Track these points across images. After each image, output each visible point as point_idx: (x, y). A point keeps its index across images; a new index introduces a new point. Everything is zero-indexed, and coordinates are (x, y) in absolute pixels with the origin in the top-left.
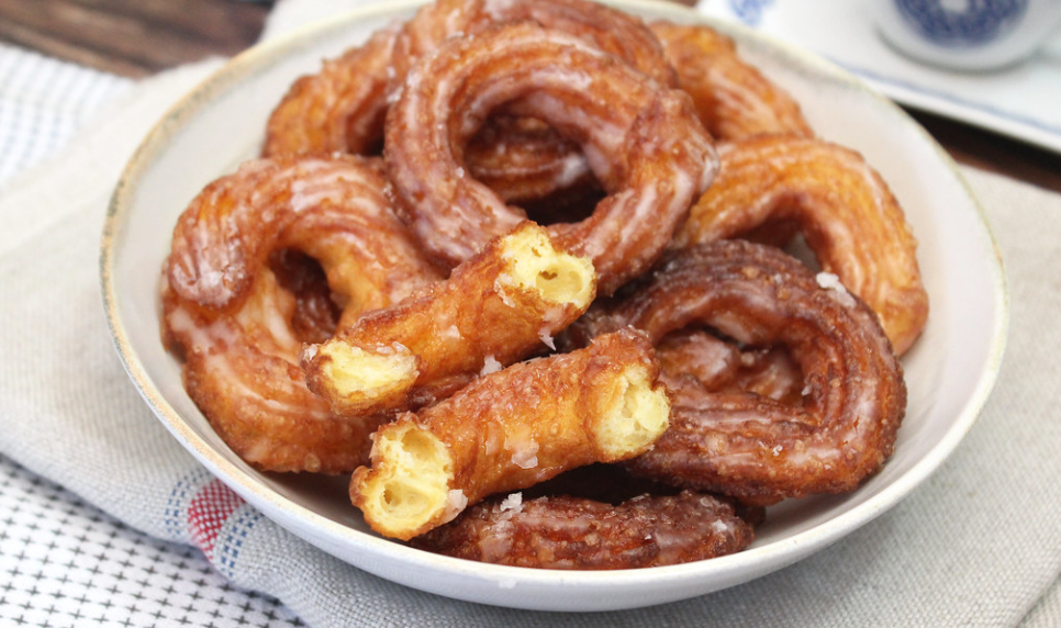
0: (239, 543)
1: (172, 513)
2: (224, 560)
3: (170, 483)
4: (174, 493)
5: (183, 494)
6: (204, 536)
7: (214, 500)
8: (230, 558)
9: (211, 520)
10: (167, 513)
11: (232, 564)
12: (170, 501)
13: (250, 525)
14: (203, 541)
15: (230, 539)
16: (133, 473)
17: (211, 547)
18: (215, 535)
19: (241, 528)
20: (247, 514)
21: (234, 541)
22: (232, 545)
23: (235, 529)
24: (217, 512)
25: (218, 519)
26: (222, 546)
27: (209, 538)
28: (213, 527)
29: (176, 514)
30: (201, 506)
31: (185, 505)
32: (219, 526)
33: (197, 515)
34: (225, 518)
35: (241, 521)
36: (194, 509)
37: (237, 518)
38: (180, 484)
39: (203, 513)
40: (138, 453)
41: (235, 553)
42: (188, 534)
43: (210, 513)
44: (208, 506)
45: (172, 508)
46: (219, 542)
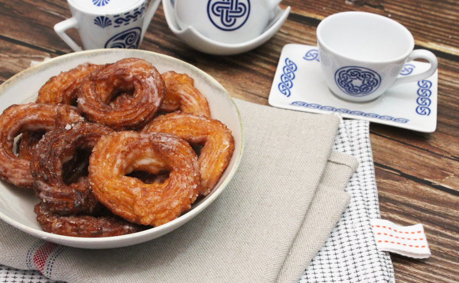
0: (52, 266)
1: (28, 261)
2: (47, 273)
3: (26, 251)
4: (28, 254)
5: (31, 254)
6: (40, 266)
7: (41, 254)
8: (49, 271)
9: (42, 260)
10: (27, 261)
11: (50, 274)
12: (27, 257)
13: (54, 260)
14: (40, 268)
15: (48, 265)
16: (13, 251)
17: (43, 269)
18: (44, 265)
19: (51, 261)
20: (53, 257)
21: (50, 266)
22: (50, 267)
23: (50, 262)
24: (43, 258)
25: (44, 260)
26: (46, 268)
27: (42, 266)
28: (43, 263)
29: (30, 261)
30: (38, 257)
31: (32, 257)
32: (45, 262)
33: (37, 260)
34: (46, 259)
35: (51, 259)
36: (36, 258)
37: (50, 258)
38: (29, 251)
39: (39, 259)
40: (13, 244)
41: (51, 270)
42: (34, 266)
43: (41, 258)
44: (40, 256)
45: (28, 259)
46: (45, 267)
